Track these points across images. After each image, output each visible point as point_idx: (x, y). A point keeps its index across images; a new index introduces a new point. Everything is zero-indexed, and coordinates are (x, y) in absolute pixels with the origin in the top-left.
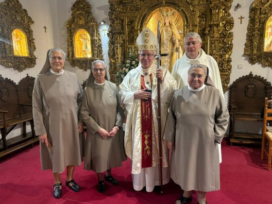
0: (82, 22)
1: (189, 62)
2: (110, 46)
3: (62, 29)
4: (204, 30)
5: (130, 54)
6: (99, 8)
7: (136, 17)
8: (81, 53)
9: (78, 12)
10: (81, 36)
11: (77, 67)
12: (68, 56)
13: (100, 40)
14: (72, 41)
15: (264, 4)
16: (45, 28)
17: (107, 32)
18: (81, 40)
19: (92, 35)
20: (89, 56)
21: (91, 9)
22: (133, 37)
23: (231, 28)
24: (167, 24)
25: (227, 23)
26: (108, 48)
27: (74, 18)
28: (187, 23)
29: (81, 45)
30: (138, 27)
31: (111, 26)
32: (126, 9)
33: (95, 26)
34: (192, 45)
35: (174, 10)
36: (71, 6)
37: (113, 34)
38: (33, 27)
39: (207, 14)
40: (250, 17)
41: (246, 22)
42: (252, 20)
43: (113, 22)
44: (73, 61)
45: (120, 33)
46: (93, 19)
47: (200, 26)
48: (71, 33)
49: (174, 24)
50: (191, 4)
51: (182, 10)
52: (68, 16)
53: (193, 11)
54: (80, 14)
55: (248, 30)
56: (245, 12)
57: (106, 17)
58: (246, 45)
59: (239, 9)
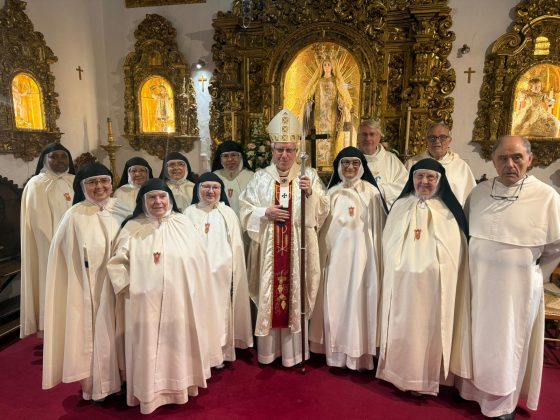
0: (154, 62)
2: (213, 114)
3: (113, 73)
4: (399, 91)
5: (256, 132)
6: (193, 36)
7: (268, 59)
8: (152, 123)
9: (149, 42)
10: (153, 89)
12: (126, 128)
13: (192, 98)
14: (136, 98)
15: (514, 48)
16: (80, 70)
17: (207, 84)
18: (154, 96)
19: (177, 89)
20: (170, 130)
21: (175, 36)
22: (261, 97)
23: (450, 90)
24: (328, 75)
25: (442, 79)
26: (209, 117)
27: (141, 51)
29: (154, 107)
30: (271, 76)
31: (216, 73)
32: (249, 42)
33: (183, 71)
35: (341, 49)
36: (134, 27)
37: (220, 90)
39: (406, 60)
40: (486, 71)
41: (478, 79)
42: (490, 78)
43: (221, 66)
44: (136, 138)
45: (235, 89)
46: (179, 57)
47: (391, 83)
48: (133, 83)
50: (376, 39)
51: (359, 51)
52: (128, 47)
53: (380, 54)
54: (153, 45)
55: (481, 96)
56: (476, 61)
57: (207, 53)
58: (476, 123)
59: (465, 55)
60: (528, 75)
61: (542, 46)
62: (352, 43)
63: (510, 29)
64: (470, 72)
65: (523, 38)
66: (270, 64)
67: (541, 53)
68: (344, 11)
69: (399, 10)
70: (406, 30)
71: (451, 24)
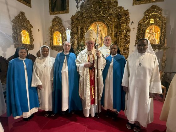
0: (57, 28)
1: (106, 48)
2: (71, 40)
3: (47, 31)
4: (117, 33)
5: (81, 44)
6: (66, 22)
7: (84, 26)
8: (56, 43)
9: (55, 23)
10: (56, 35)
11: (54, 50)
12: (50, 44)
13: (66, 37)
14: (52, 37)
15: (145, 22)
16: (39, 30)
17: (70, 33)
18: (57, 37)
19: (62, 34)
20: (61, 44)
21: (62, 22)
23: (129, 33)
24: (99, 30)
25: (127, 30)
27: (53, 26)
28: (109, 30)
29: (57, 39)
30: (85, 30)
31: (72, 30)
32: (79, 23)
33: (64, 30)
34: (108, 41)
35: (102, 24)
36: (52, 20)
37: (73, 34)
38: (32, 29)
39: (118, 26)
40: (138, 28)
41: (136, 30)
42: (139, 29)
43: (73, 28)
44: (53, 47)
45: (76, 34)
46: (63, 27)
47: (115, 32)
48: (52, 33)
49: (102, 30)
50: (111, 21)
51: (107, 24)
52: (50, 24)
53: (112, 24)
54: (56, 24)
55: (137, 34)
56: (136, 26)
57: (69, 26)
58: (136, 41)
59: (133, 24)
60: (148, 28)
61: (152, 21)
62: (105, 22)
63: (144, 17)
64: (134, 28)
65: (147, 19)
66: (85, 28)
67: (152, 23)
68: (103, 14)
69: (116, 13)
70: (118, 18)
71: (129, 16)
